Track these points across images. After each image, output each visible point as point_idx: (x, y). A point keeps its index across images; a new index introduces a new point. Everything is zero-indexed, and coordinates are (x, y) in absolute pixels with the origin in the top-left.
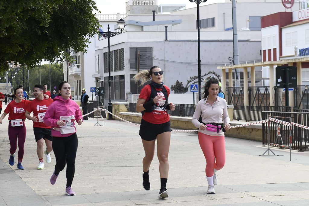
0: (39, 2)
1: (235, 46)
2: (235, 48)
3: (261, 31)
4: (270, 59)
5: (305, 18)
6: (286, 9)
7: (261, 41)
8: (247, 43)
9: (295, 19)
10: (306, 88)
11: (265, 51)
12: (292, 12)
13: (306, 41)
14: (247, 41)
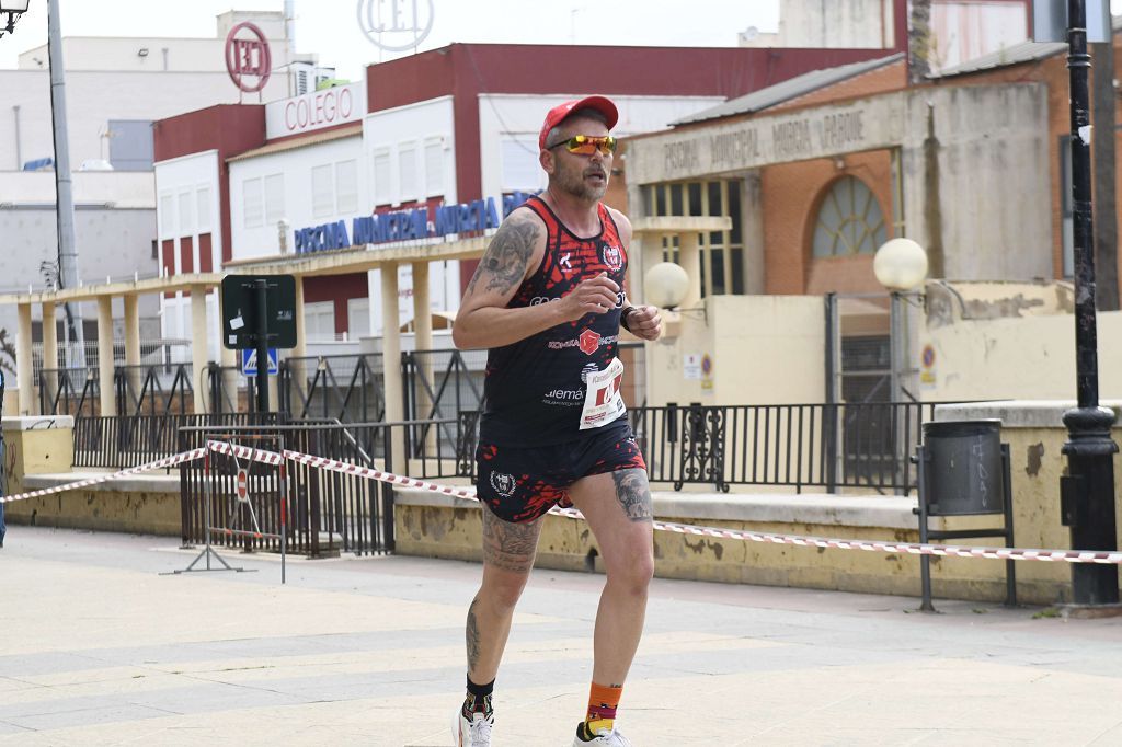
1: (63, 221)
2: (64, 229)
3: (153, 170)
4: (188, 268)
5: (309, 128)
6: (243, 93)
7: (155, 209)
8: (105, 217)
9: (275, 129)
10: (322, 367)
11: (169, 244)
12: (264, 106)
13: (315, 209)
14: (105, 207)
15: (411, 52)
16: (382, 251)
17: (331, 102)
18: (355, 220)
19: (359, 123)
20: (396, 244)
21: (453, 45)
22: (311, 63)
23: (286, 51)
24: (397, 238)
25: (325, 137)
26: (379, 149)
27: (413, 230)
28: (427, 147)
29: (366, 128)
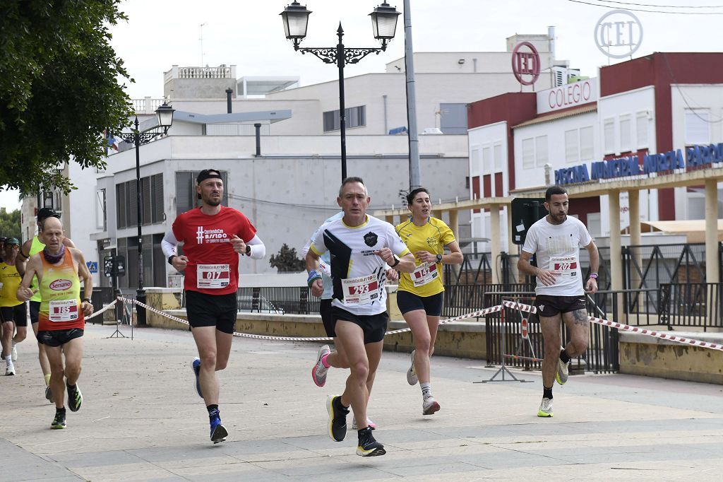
0: (11, 56)
1: (412, 166)
2: (413, 170)
3: (467, 134)
4: (488, 194)
5: (564, 107)
6: (523, 86)
7: (468, 158)
8: (437, 162)
9: (543, 107)
11: (476, 179)
12: (535, 93)
13: (566, 157)
14: (438, 157)
15: (628, 59)
16: (610, 183)
17: (578, 90)
18: (593, 164)
19: (595, 103)
20: (619, 179)
21: (655, 53)
22: (565, 67)
23: (549, 59)
24: (619, 175)
25: (573, 112)
26: (608, 120)
27: (629, 170)
28: (638, 118)
29: (599, 106)
